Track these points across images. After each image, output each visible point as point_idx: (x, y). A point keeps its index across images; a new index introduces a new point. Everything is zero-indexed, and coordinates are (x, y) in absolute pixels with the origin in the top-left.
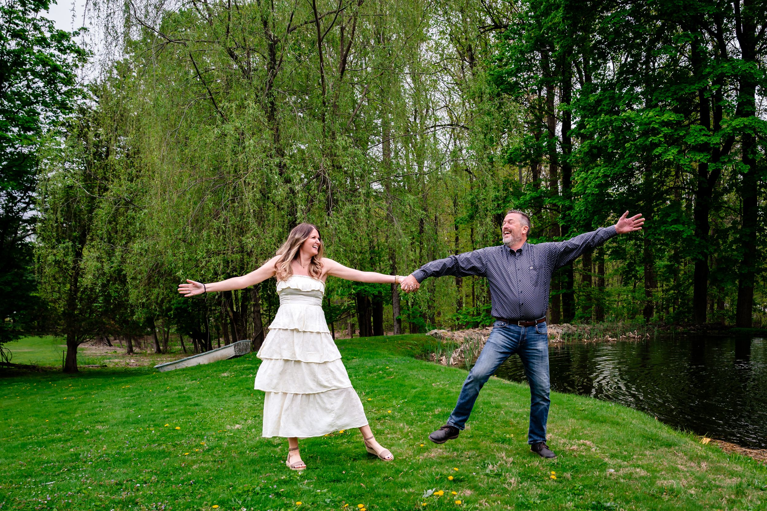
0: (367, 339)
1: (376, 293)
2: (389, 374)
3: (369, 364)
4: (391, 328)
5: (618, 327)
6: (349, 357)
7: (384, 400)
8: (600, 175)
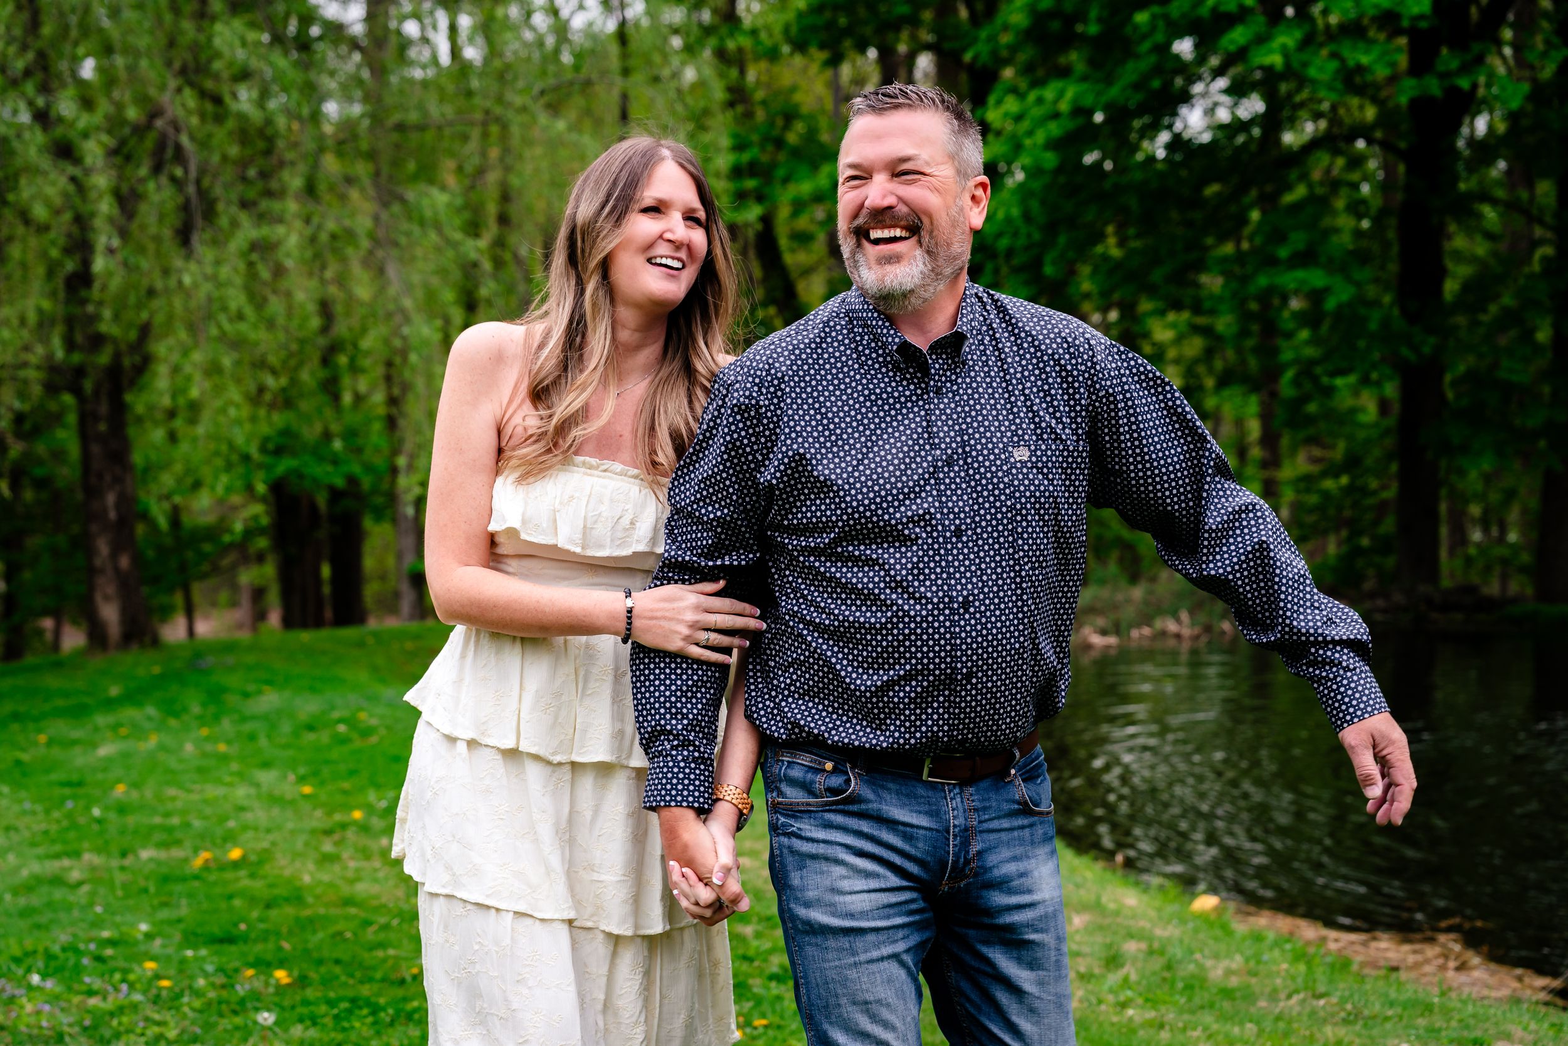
0: (305, 636)
1: (339, 482)
2: (366, 733)
3: (308, 706)
4: (390, 605)
5: (1128, 601)
6: (251, 688)
7: (345, 792)
8: (1064, 106)
